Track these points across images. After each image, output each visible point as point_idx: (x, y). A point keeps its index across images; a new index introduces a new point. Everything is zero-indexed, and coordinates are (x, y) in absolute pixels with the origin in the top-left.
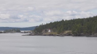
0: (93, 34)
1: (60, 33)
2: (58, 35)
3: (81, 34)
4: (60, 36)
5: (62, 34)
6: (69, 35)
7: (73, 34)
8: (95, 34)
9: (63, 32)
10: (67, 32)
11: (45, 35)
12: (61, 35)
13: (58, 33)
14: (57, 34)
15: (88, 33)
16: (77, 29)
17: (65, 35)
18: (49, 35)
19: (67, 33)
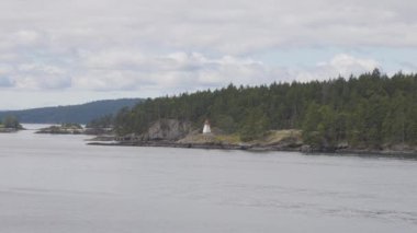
0: (390, 147)
1: (251, 139)
2: (243, 148)
3: (339, 145)
4: (252, 151)
5: (263, 144)
6: (290, 146)
7: (305, 142)
8: (398, 147)
9: (265, 135)
10: (281, 135)
11: (190, 146)
12: (258, 145)
13: (244, 140)
14: (241, 144)
15: (365, 140)
16: (320, 126)
17: (277, 147)
18: (207, 144)
19: (283, 140)
